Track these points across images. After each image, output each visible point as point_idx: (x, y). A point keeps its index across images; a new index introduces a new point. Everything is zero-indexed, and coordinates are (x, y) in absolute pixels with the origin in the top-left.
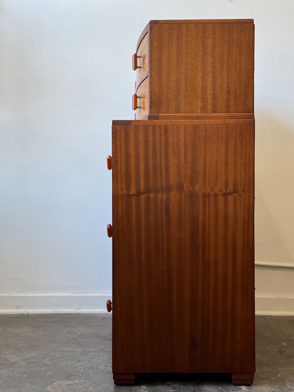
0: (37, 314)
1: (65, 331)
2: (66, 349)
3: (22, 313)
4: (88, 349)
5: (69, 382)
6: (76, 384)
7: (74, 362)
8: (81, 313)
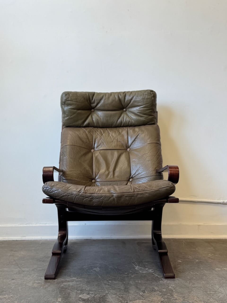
1: (9, 255)
2: (6, 269)
4: (23, 269)
6: (6, 298)
7: (9, 280)
8: (26, 240)
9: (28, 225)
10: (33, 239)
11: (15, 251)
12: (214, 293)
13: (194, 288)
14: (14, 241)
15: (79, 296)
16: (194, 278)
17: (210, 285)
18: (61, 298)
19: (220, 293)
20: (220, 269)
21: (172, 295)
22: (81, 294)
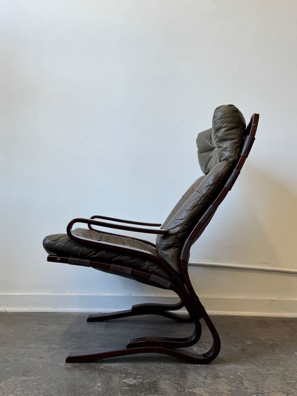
0: (15, 313)
1: (37, 329)
4: (54, 346)
5: (24, 378)
6: (31, 380)
7: (36, 359)
8: (57, 312)
9: (60, 294)
10: (66, 312)
11: (44, 325)
12: (295, 382)
13: (269, 375)
14: (44, 313)
15: (124, 381)
16: (269, 363)
17: (289, 372)
18: (100, 383)
21: (242, 383)
22: (125, 378)
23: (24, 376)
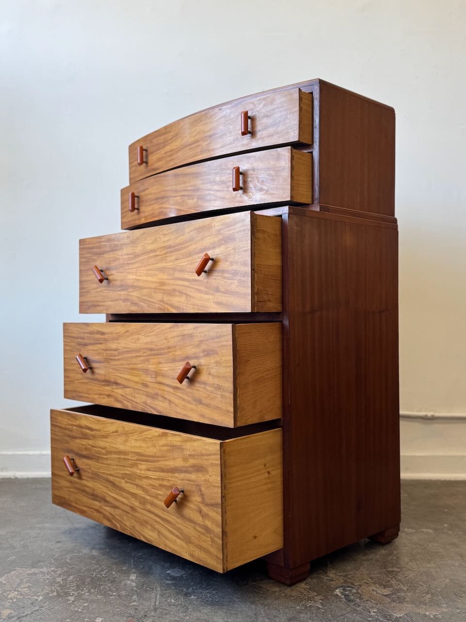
0: (28, 479)
2: (48, 525)
3: (8, 477)
5: (33, 570)
6: (42, 573)
7: (51, 544)
12: (399, 570)
15: (168, 572)
17: (393, 557)
18: (135, 575)
19: (410, 570)
20: (414, 531)
23: (33, 567)
